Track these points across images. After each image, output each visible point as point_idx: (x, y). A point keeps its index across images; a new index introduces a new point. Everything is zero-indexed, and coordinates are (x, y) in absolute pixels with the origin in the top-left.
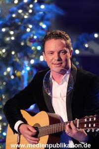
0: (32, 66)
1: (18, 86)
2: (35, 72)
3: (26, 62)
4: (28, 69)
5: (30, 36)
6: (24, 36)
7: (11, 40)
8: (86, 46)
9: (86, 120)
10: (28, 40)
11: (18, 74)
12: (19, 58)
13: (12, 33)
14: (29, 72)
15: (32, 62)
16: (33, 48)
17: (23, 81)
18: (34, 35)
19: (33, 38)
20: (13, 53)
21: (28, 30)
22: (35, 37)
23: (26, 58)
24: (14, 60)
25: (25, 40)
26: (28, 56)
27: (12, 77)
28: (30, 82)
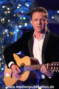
0: (20, 29)
1: (11, 41)
2: (22, 33)
3: (16, 27)
4: (18, 30)
5: (19, 11)
6: (16, 11)
7: (8, 13)
8: (53, 18)
9: (52, 65)
10: (18, 13)
11: (12, 33)
12: (12, 24)
13: (8, 9)
14: (18, 32)
15: (20, 26)
16: (21, 18)
17: (14, 38)
18: (22, 11)
19: (21, 12)
20: (9, 21)
21: (18, 7)
22: (22, 12)
23: (16, 24)
24: (9, 25)
25: (16, 13)
26: (17, 23)
27: (8, 35)
28: (18, 38)
